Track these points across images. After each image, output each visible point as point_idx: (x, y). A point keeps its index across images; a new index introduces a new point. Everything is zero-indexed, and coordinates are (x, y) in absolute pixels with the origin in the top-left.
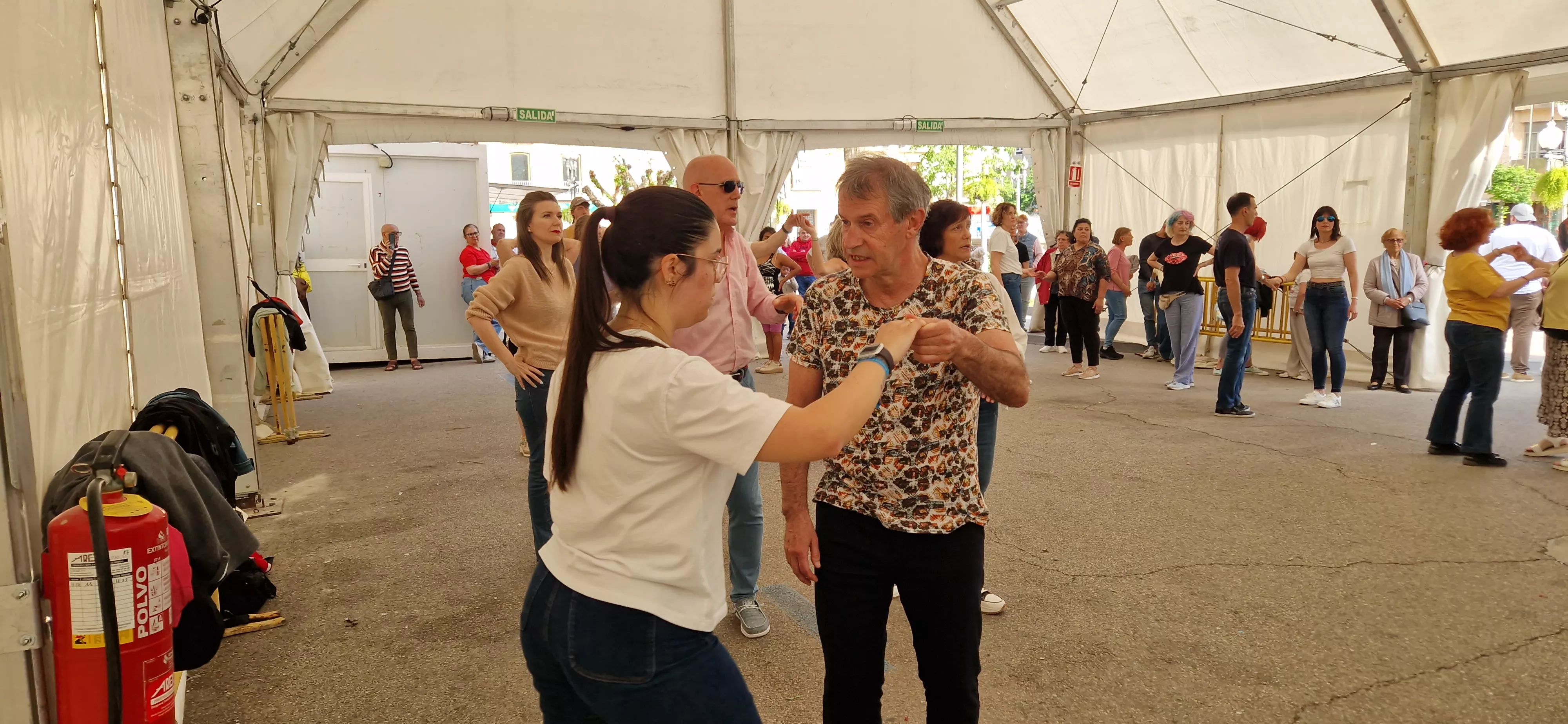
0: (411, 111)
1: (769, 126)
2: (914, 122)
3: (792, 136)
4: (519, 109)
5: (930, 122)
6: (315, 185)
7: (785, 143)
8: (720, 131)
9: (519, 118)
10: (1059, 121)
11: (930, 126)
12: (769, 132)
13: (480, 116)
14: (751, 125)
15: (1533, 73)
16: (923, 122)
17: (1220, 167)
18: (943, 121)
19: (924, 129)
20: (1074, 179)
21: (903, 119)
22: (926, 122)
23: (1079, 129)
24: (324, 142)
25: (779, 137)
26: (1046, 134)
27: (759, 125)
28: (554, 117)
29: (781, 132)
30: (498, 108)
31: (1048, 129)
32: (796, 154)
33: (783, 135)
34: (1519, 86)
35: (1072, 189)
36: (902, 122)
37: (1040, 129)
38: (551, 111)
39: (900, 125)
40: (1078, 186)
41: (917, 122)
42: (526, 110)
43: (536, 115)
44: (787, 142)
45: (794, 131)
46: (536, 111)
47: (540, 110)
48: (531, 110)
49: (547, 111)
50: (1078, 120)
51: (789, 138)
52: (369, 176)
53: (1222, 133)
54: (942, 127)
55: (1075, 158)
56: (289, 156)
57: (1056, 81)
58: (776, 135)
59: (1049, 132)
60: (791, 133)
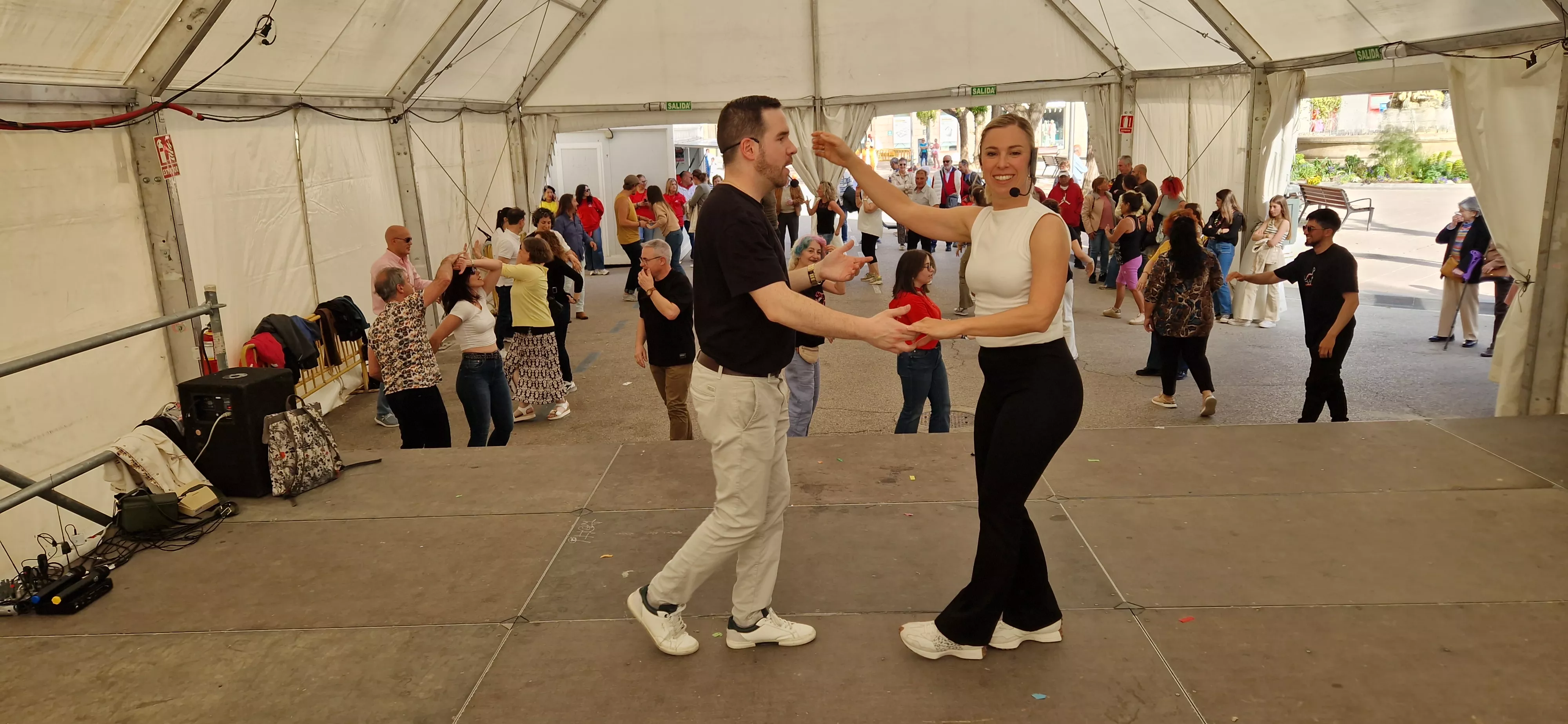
0: (602, 109)
1: (846, 101)
2: (969, 89)
3: (865, 107)
4: (668, 103)
5: (984, 88)
6: (549, 159)
7: (859, 112)
8: (809, 107)
9: (668, 109)
10: (1111, 76)
11: (983, 91)
12: (848, 105)
13: (643, 109)
14: (831, 102)
15: (1308, 73)
16: (977, 88)
17: (1189, 127)
18: (995, 87)
19: (979, 94)
20: (1125, 126)
21: (959, 88)
22: (980, 88)
23: (1131, 83)
24: (554, 132)
25: (855, 108)
26: (1097, 89)
27: (837, 101)
28: (690, 107)
29: (857, 104)
30: (654, 103)
31: (1101, 85)
32: (870, 121)
33: (858, 106)
34: (1302, 83)
35: (1123, 134)
36: (957, 90)
37: (1093, 86)
38: (688, 102)
39: (956, 93)
40: (1130, 132)
41: (972, 89)
42: (672, 103)
43: (679, 106)
44: (862, 112)
45: (867, 103)
46: (679, 103)
47: (681, 102)
48: (675, 103)
49: (686, 103)
50: (1130, 76)
51: (863, 108)
52: (600, 144)
53: (1190, 98)
54: (995, 91)
55: (1127, 109)
56: (533, 142)
57: (1107, 44)
58: (853, 107)
59: (1100, 88)
60: (865, 105)
